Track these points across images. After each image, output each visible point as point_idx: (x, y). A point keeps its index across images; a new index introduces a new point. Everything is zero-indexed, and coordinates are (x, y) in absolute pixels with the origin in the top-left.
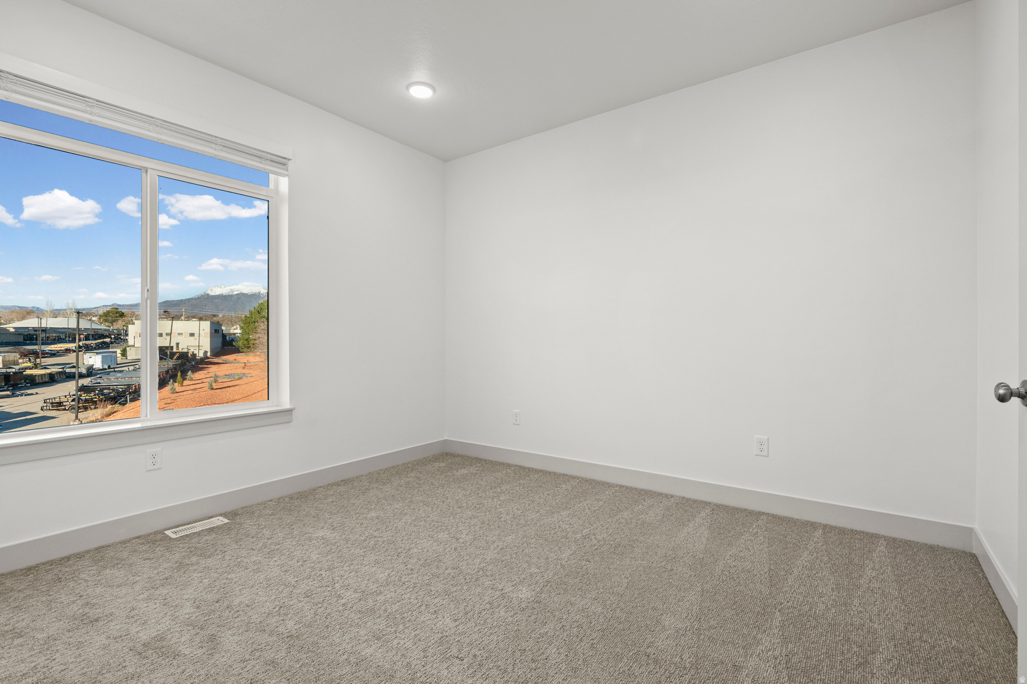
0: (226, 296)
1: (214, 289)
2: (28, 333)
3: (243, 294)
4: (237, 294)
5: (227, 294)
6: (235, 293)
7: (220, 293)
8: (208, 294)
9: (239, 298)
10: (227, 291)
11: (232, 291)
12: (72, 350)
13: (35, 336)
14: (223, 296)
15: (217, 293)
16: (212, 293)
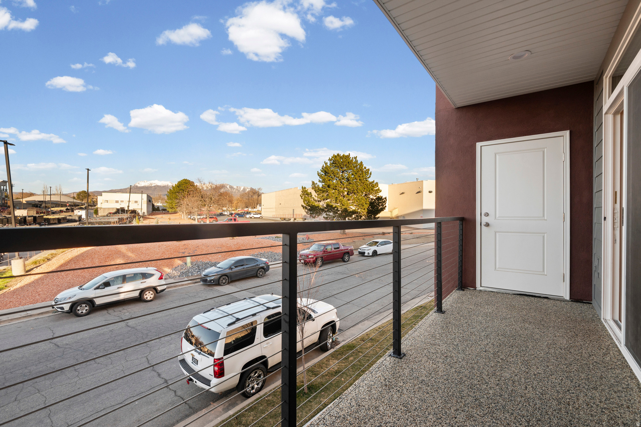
0: (147, 187)
1: (141, 183)
2: (35, 203)
3: (158, 186)
4: (154, 186)
5: (148, 186)
6: (153, 185)
7: (144, 185)
8: (137, 186)
9: (155, 188)
10: (148, 184)
11: (151, 184)
12: (64, 211)
13: (39, 205)
14: (146, 187)
15: (142, 185)
16: (139, 185)
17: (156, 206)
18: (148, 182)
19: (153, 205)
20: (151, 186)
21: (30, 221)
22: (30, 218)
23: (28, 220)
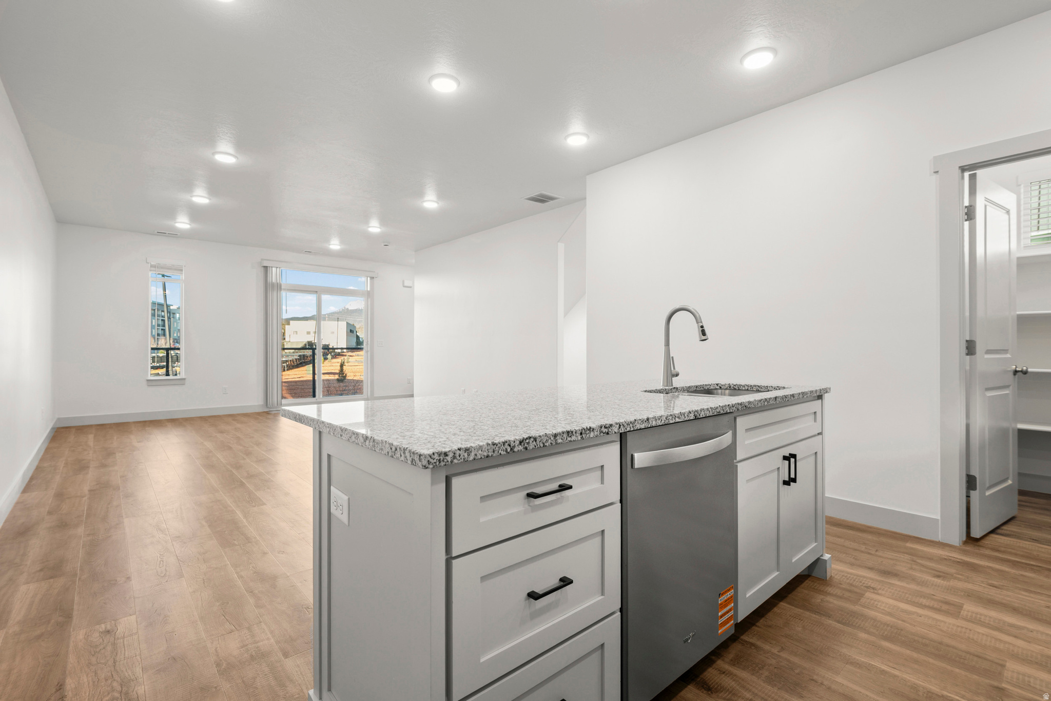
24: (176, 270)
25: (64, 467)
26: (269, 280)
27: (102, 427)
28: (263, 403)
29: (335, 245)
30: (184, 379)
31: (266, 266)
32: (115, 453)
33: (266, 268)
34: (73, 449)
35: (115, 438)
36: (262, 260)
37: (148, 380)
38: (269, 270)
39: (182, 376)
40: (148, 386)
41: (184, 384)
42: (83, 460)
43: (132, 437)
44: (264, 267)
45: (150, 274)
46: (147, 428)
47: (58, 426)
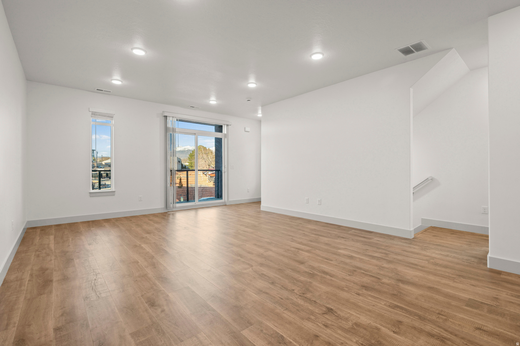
17: (184, 165)
18: (183, 147)
19: (182, 165)
20: (185, 151)
21: (105, 176)
22: (104, 174)
23: (103, 175)
24: (108, 117)
25: (29, 281)
26: (168, 126)
27: (58, 226)
28: (164, 207)
29: (213, 101)
30: (114, 192)
31: (166, 116)
32: (73, 259)
33: (166, 117)
34: (38, 253)
35: (70, 239)
36: (163, 112)
37: (90, 193)
38: (168, 118)
39: (113, 189)
40: (90, 197)
41: (114, 195)
42: (47, 269)
43: (83, 238)
44: (165, 116)
45: (91, 119)
46: (92, 229)
47: (27, 227)
